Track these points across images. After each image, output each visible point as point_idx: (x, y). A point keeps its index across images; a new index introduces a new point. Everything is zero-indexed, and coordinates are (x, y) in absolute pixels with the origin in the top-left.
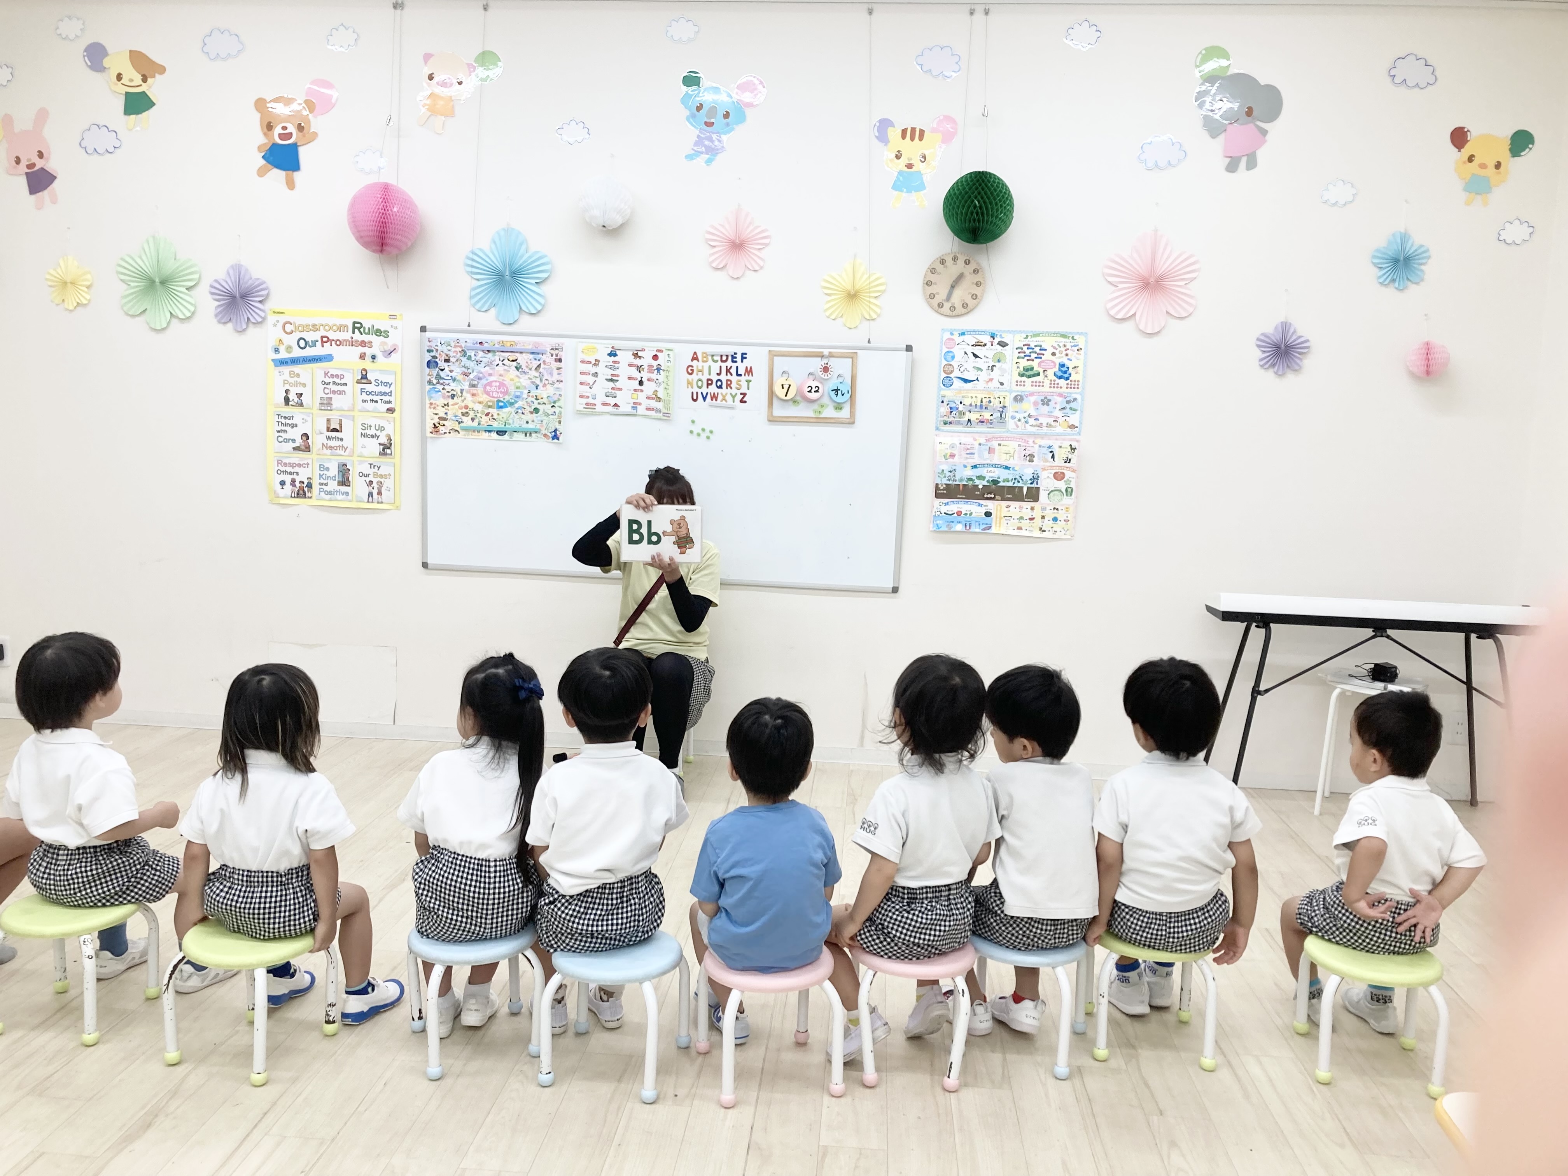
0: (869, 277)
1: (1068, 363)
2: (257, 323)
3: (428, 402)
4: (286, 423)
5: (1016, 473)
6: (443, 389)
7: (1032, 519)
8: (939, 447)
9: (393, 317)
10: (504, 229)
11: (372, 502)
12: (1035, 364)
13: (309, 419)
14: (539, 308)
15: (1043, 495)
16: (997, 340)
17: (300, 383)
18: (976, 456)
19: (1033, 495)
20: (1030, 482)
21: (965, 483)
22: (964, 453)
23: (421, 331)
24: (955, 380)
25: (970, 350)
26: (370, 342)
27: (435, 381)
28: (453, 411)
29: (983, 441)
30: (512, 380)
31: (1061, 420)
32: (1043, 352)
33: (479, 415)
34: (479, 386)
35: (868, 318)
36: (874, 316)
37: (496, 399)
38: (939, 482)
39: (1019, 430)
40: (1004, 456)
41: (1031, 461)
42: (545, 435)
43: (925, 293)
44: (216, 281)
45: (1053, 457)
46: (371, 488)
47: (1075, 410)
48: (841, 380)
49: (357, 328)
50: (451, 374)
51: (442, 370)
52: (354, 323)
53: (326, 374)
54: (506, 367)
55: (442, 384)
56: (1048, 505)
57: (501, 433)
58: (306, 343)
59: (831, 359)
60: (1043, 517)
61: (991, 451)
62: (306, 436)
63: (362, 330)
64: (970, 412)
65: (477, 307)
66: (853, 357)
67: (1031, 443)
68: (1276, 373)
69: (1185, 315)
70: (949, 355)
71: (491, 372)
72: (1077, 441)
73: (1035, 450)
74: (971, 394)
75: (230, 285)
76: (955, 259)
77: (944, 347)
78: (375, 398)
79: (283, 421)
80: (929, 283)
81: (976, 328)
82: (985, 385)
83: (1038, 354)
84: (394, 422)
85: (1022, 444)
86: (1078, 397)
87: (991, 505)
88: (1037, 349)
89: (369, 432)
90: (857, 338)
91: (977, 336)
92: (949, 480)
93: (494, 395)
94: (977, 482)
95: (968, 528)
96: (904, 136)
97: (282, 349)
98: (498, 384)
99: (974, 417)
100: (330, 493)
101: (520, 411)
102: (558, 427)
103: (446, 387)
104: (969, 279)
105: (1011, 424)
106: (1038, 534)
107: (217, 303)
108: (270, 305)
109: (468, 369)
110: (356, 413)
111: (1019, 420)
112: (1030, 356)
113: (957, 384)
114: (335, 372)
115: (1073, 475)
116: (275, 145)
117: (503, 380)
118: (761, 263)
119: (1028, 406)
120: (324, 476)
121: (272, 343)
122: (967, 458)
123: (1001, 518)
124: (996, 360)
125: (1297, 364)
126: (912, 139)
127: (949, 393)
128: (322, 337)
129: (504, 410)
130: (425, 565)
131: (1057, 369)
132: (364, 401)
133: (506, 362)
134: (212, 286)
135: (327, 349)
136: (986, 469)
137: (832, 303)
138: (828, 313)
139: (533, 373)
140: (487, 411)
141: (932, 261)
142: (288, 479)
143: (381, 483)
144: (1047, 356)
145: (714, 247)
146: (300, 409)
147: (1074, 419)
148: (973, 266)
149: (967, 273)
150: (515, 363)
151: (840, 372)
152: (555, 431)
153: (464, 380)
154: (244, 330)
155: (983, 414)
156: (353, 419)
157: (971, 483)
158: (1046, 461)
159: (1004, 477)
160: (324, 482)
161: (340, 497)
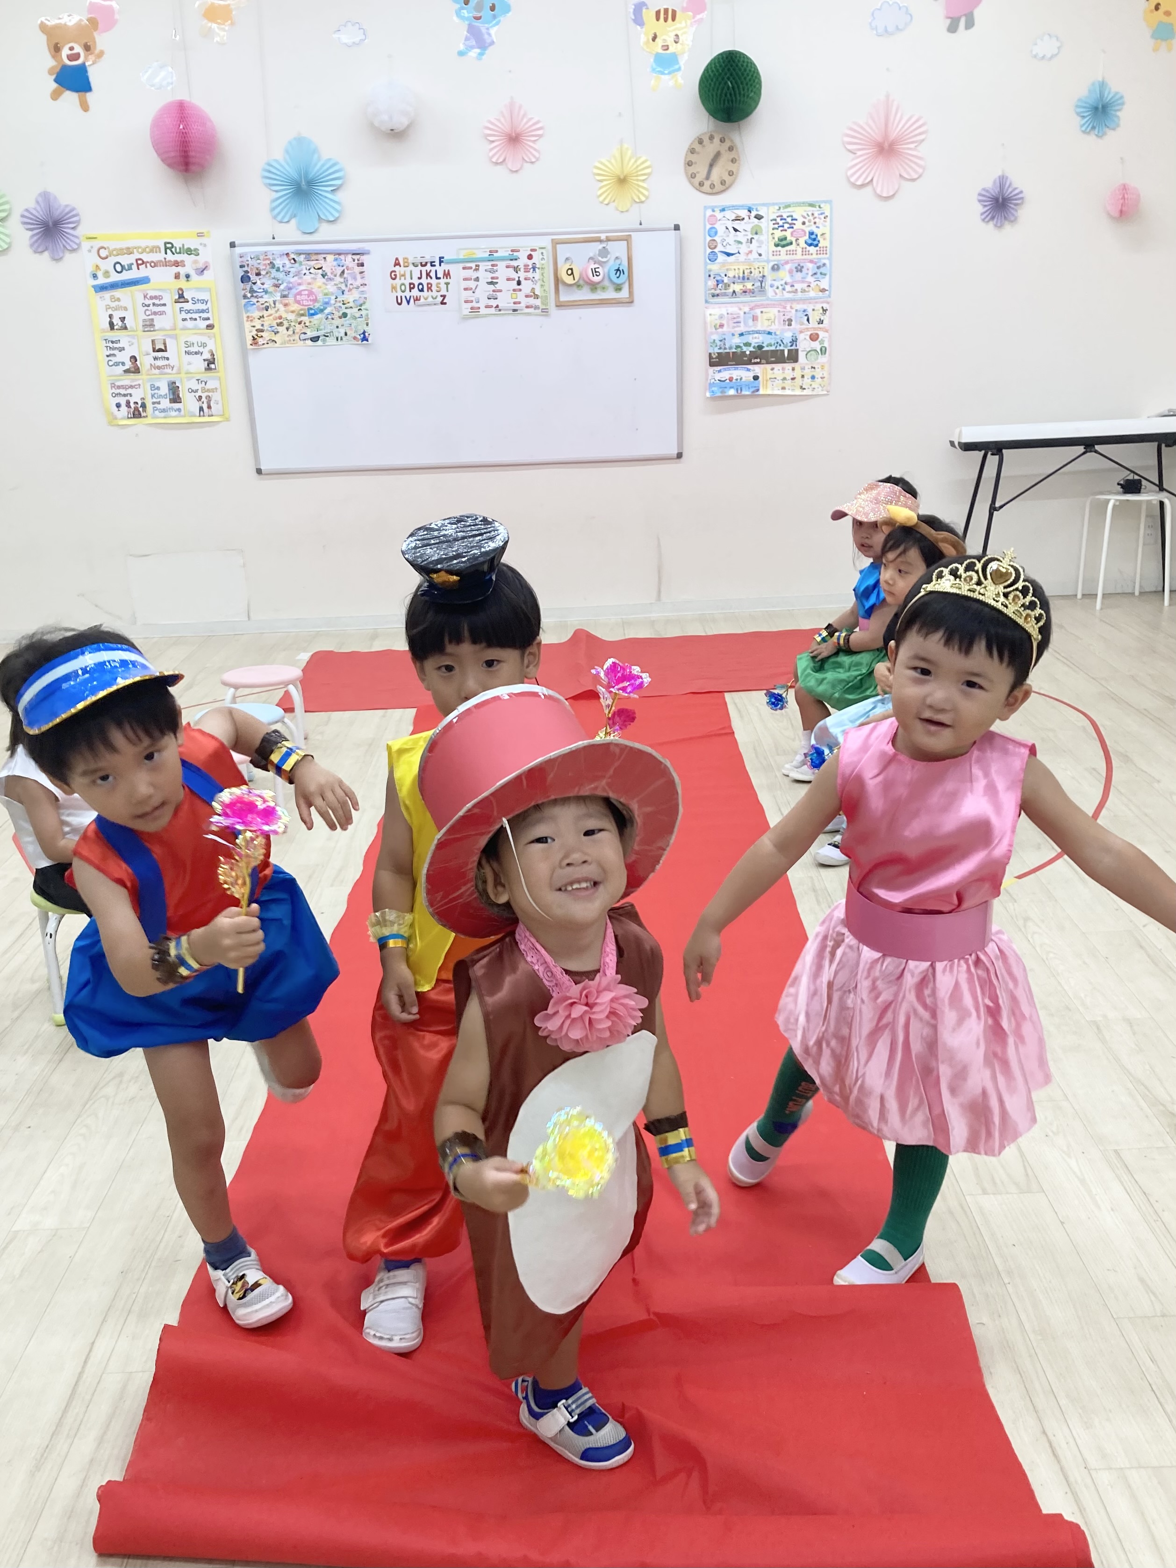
0: (636, 161)
1: (816, 231)
2: (74, 250)
3: (245, 316)
4: (113, 346)
5: (778, 337)
6: (258, 302)
7: (793, 379)
8: (709, 319)
9: (200, 235)
10: (295, 139)
11: (204, 416)
12: (788, 234)
13: (135, 341)
14: (337, 215)
15: (801, 356)
16: (754, 213)
17: (121, 307)
18: (742, 324)
19: (793, 357)
20: (790, 344)
21: (734, 350)
22: (731, 322)
23: (231, 247)
24: (719, 255)
25: (730, 225)
26: (183, 261)
27: (249, 295)
28: (267, 322)
29: (747, 309)
30: (320, 287)
31: (813, 285)
32: (794, 222)
33: (293, 324)
34: (290, 296)
35: (638, 201)
36: (643, 199)
37: (306, 307)
38: (711, 351)
39: (778, 297)
40: (766, 323)
41: (790, 325)
42: (355, 338)
43: (686, 173)
44: (27, 210)
45: (808, 320)
46: (201, 402)
47: (825, 275)
48: (618, 262)
49: (168, 248)
50: (262, 287)
51: (254, 283)
52: (166, 243)
53: (145, 297)
54: (312, 276)
55: (256, 297)
56: (807, 364)
57: (315, 339)
58: (123, 267)
59: (609, 243)
60: (803, 376)
61: (755, 318)
62: (134, 359)
63: (173, 250)
64: (734, 283)
65: (279, 218)
66: (628, 239)
67: (788, 308)
68: (996, 226)
69: (915, 176)
70: (713, 232)
71: (300, 281)
72: (828, 303)
73: (792, 314)
74: (734, 267)
75: (40, 214)
76: (711, 138)
77: (707, 223)
78: (194, 316)
79: (111, 345)
80: (689, 164)
81: (735, 204)
82: (745, 257)
83: (790, 224)
84: (215, 337)
85: (781, 310)
86: (827, 262)
87: (757, 369)
88: (789, 220)
89: (192, 349)
90: (628, 221)
91: (735, 211)
92: (720, 348)
93: (305, 303)
94: (745, 349)
95: (739, 391)
96: (658, 19)
97: (100, 274)
98: (306, 292)
99: (738, 288)
100: (164, 411)
101: (329, 317)
102: (366, 329)
103: (259, 300)
104: (726, 157)
105: (770, 292)
106: (798, 392)
107: (30, 233)
108: (81, 231)
109: (278, 280)
110: (177, 332)
111: (778, 288)
112: (783, 226)
113: (721, 258)
114: (151, 293)
115: (826, 335)
116: (64, 67)
117: (312, 288)
118: (537, 155)
119: (784, 275)
120: (156, 396)
121: (90, 269)
122: (734, 327)
123: (767, 381)
124: (754, 232)
125: (1013, 215)
126: (666, 20)
127: (714, 267)
128: (137, 260)
129: (315, 317)
130: (259, 471)
131: (807, 237)
132: (184, 320)
133: (312, 270)
134: (23, 216)
135: (143, 272)
136: (751, 337)
137: (604, 189)
138: (601, 199)
139: (338, 279)
140: (299, 320)
141: (690, 142)
142: (123, 400)
144: (798, 225)
145: (493, 142)
146: (124, 332)
147: (824, 284)
148: (728, 144)
149: (723, 152)
150: (321, 270)
151: (617, 255)
152: (364, 333)
153: (276, 291)
154: (61, 258)
155: (746, 284)
156: (175, 337)
157: (739, 349)
158: (802, 324)
159: (768, 343)
160: (158, 400)
161: (174, 413)
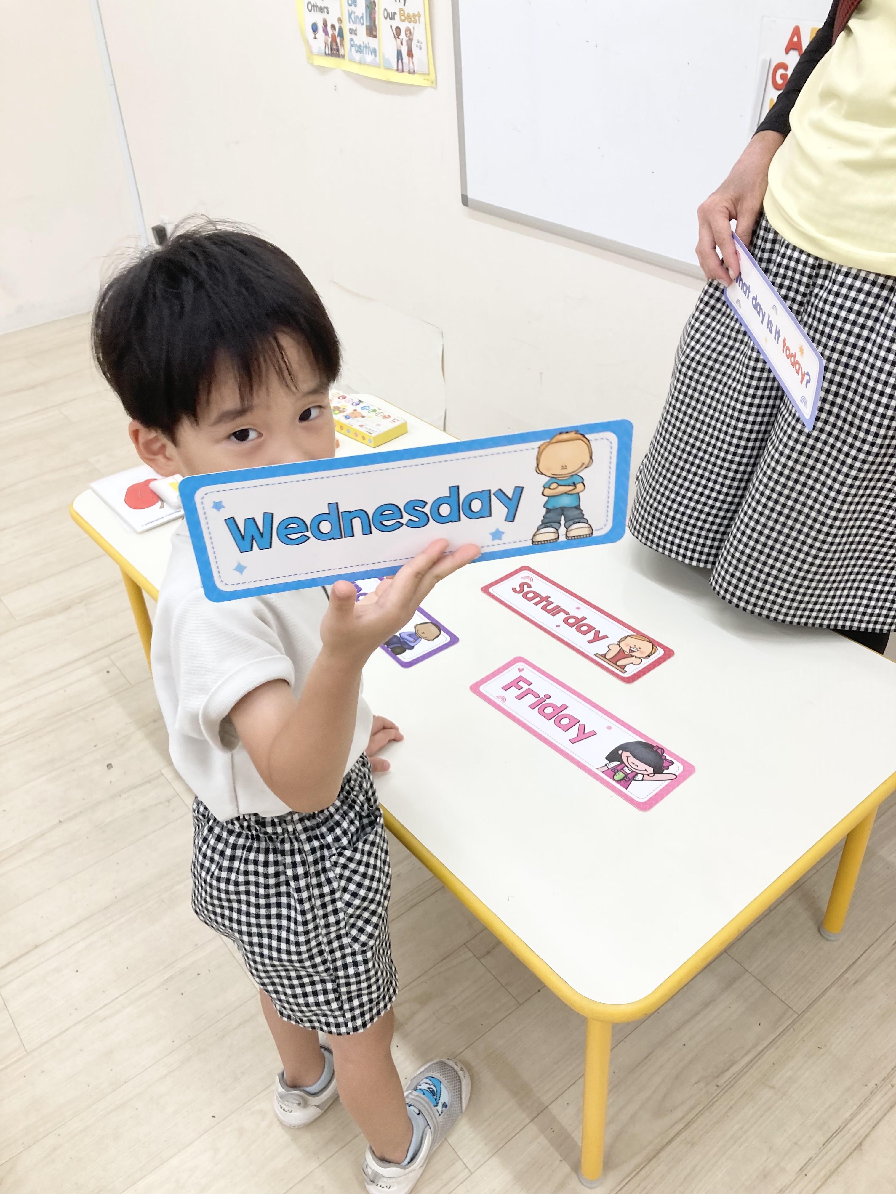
11: (403, 71)
46: (399, 41)
100: (360, 50)
120: (353, 16)
130: (465, 200)
142: (318, 20)
143: (410, 30)
160: (353, 27)
161: (369, 58)
